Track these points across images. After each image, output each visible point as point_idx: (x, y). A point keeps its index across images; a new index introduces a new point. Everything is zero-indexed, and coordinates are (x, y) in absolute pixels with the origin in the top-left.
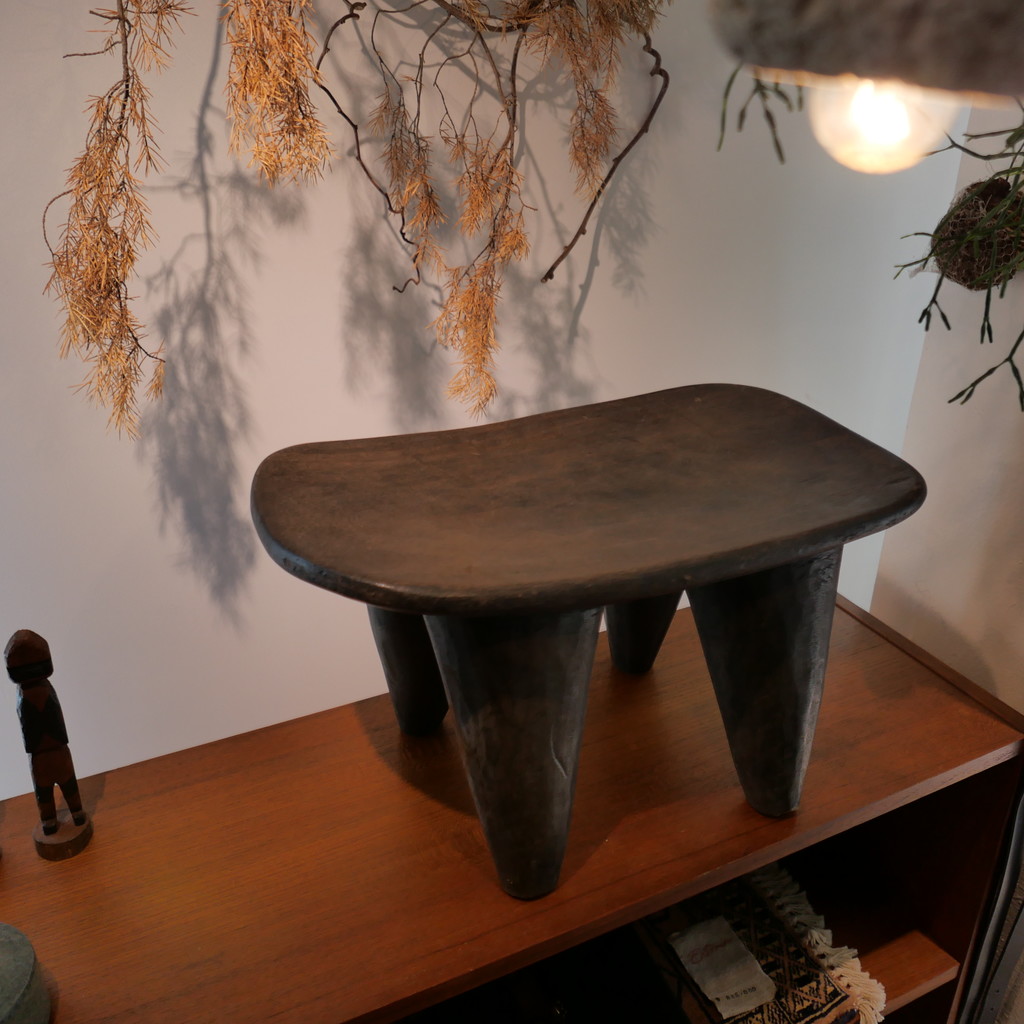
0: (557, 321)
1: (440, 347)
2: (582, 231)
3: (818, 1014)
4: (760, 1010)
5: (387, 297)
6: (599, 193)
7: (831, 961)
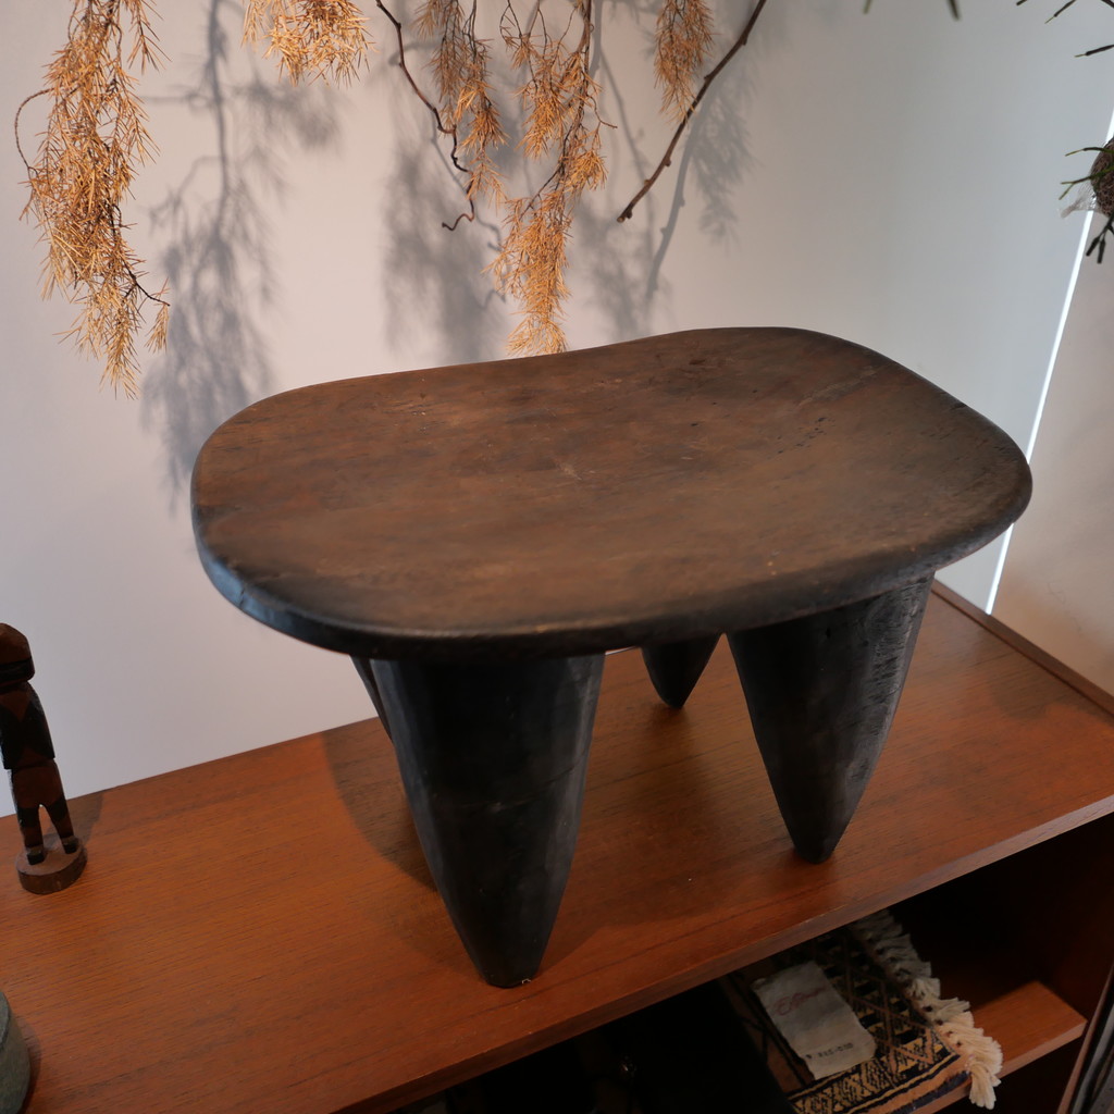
0: (634, 271)
1: (496, 300)
2: (666, 162)
3: (924, 1076)
4: (857, 1070)
5: (435, 237)
6: (689, 113)
7: (939, 1014)
